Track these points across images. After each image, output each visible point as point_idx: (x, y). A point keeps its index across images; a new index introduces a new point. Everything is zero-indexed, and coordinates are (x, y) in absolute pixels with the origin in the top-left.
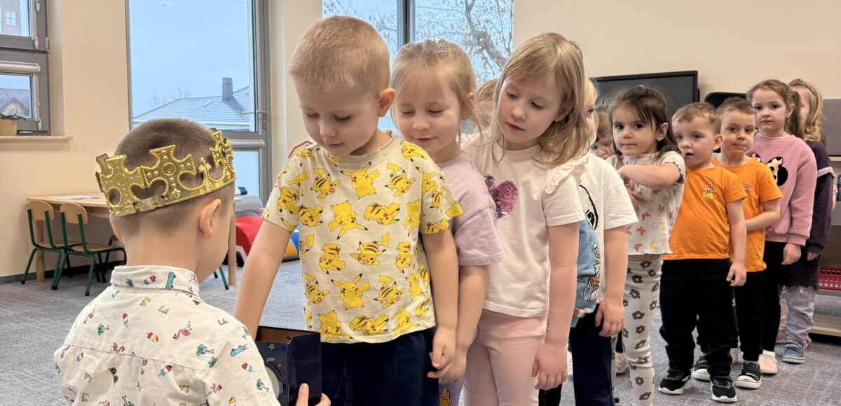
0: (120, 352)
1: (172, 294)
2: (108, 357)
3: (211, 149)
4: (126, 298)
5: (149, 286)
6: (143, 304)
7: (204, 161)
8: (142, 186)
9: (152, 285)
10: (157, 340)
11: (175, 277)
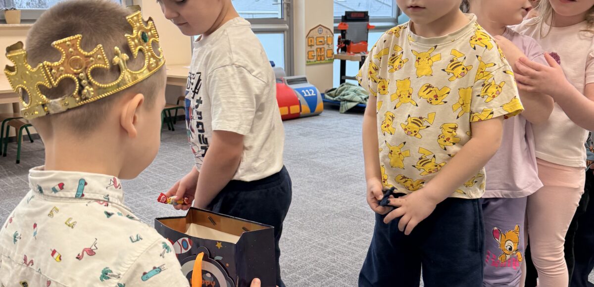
0: (30, 266)
1: (82, 203)
2: (20, 269)
3: (126, 35)
4: (37, 206)
5: (57, 194)
6: (51, 215)
7: (120, 52)
8: (48, 85)
9: (61, 194)
10: (60, 259)
11: (86, 184)
